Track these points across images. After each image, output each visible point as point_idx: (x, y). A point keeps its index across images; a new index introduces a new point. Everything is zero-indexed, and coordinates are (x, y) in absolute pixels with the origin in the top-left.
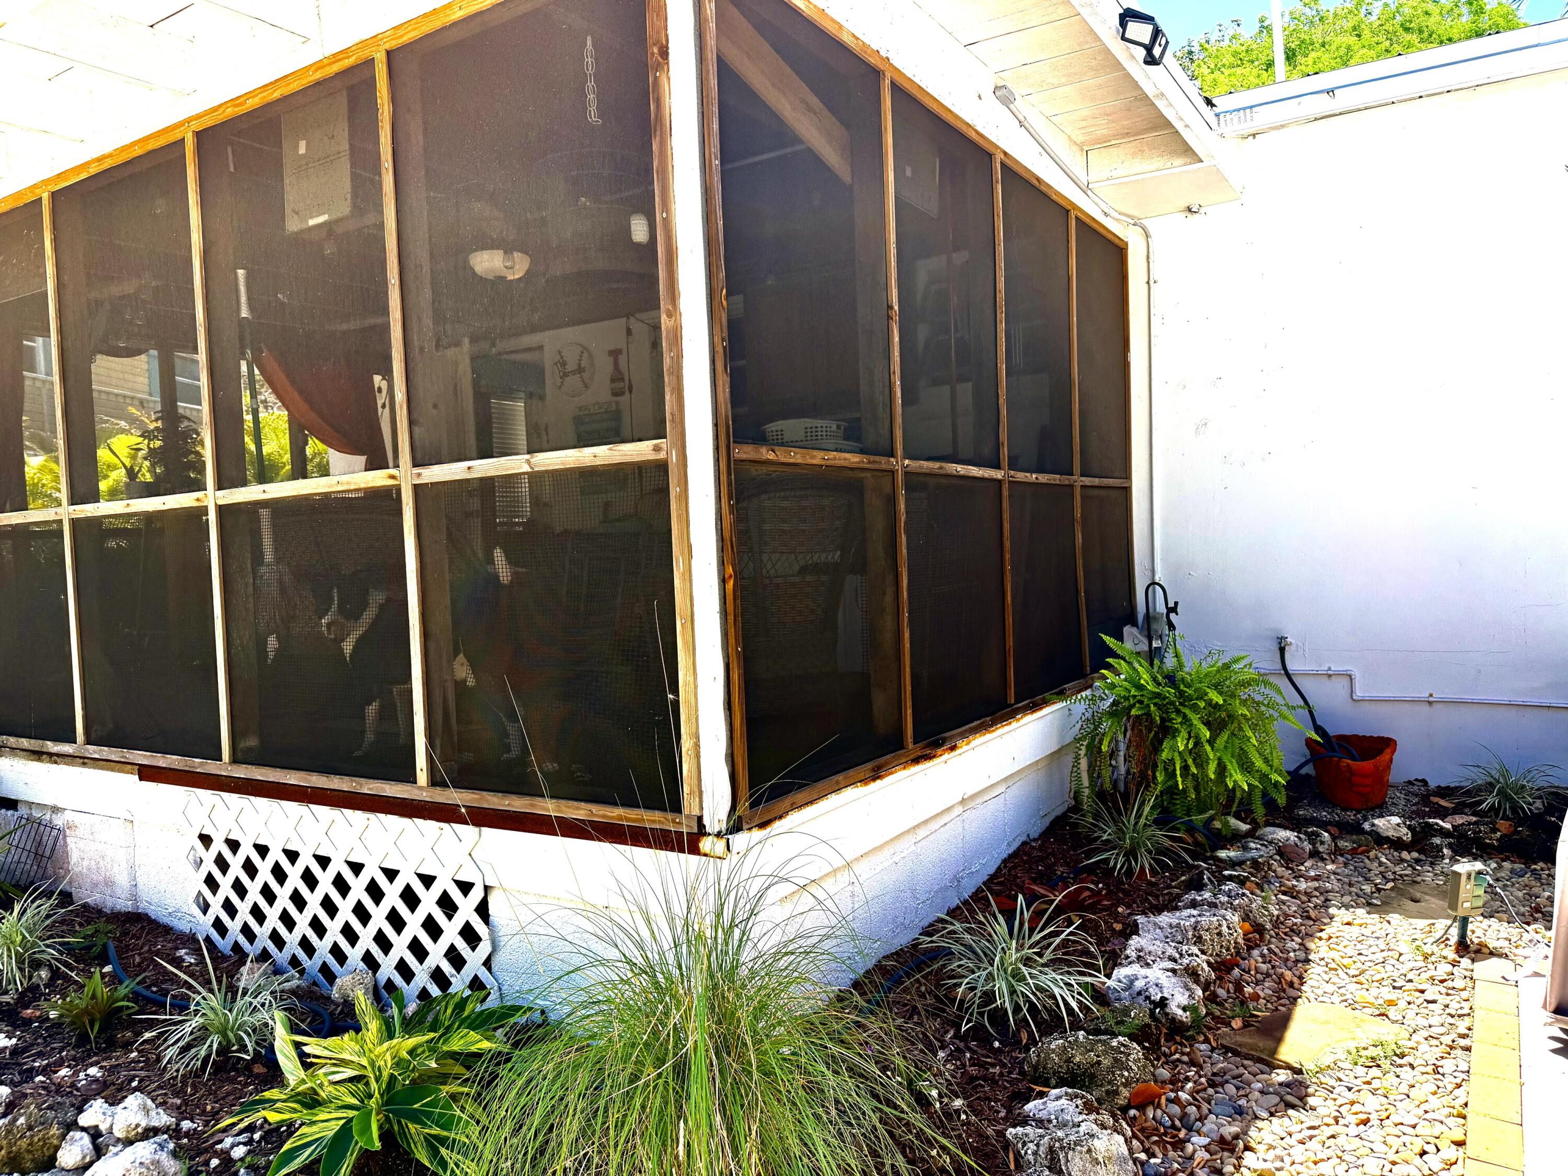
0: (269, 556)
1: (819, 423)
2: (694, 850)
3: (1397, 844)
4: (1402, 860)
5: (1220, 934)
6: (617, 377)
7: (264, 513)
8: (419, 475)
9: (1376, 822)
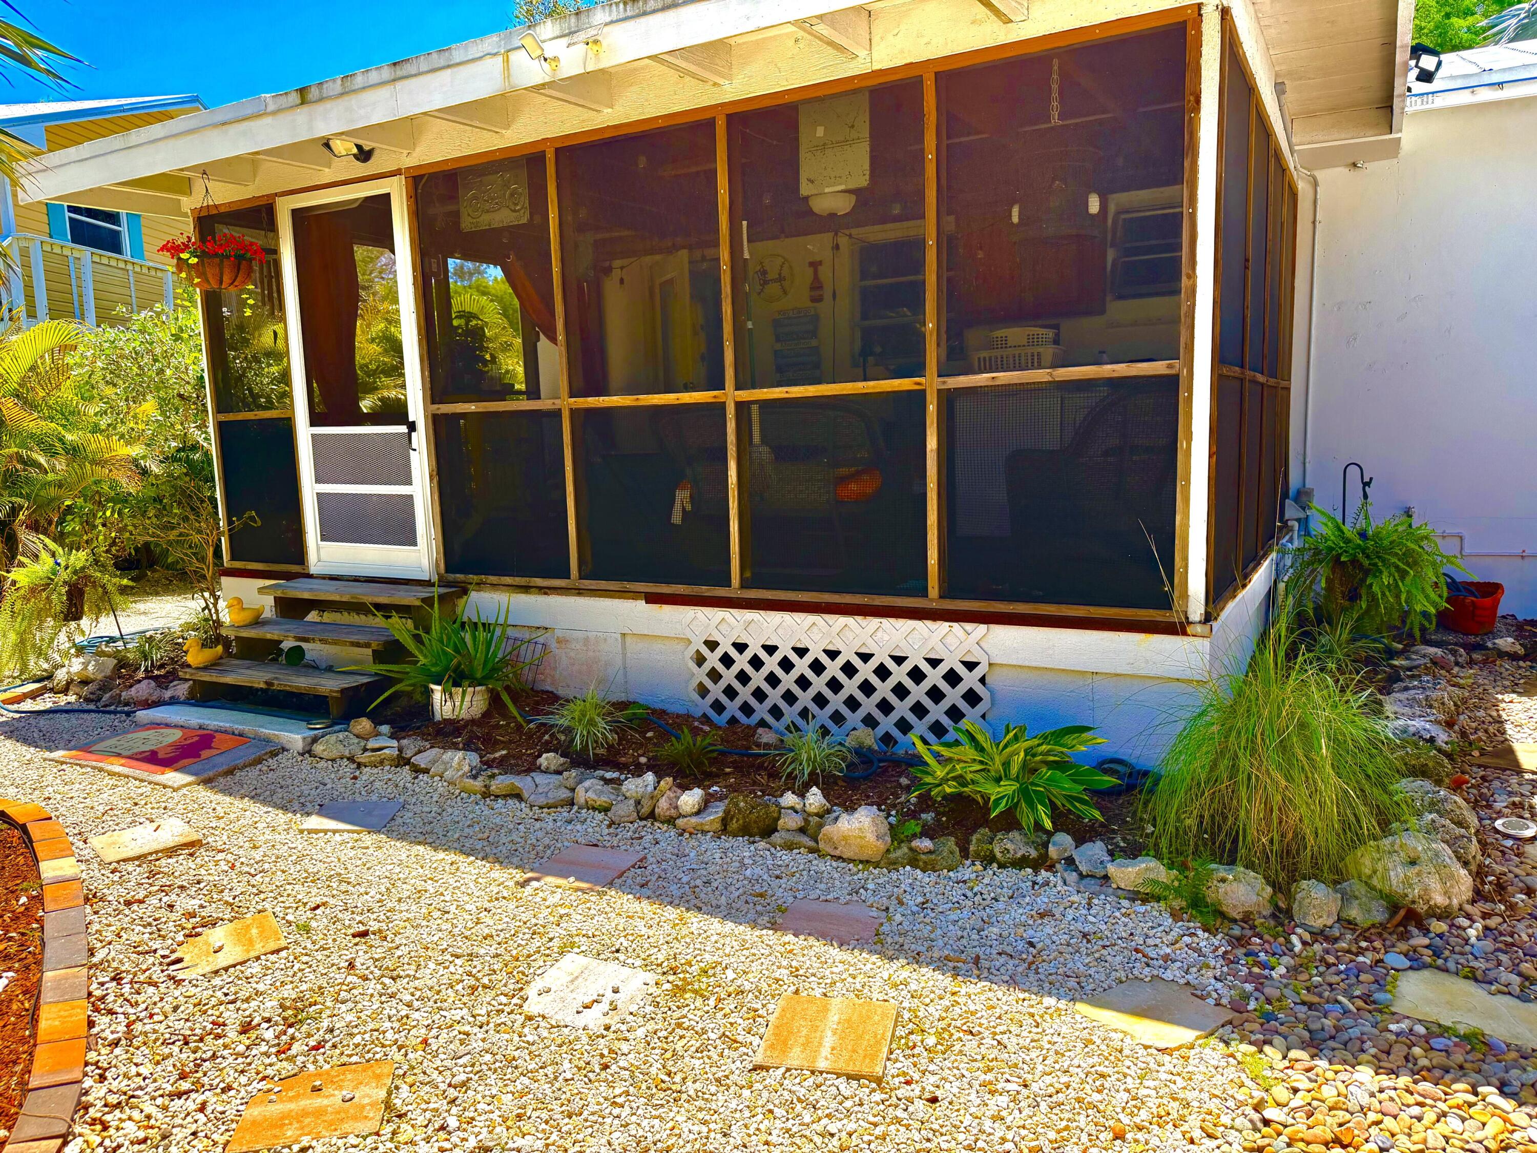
0: (756, 438)
1: (1041, 331)
2: (1185, 633)
3: (1514, 657)
4: (1520, 667)
5: (1443, 704)
6: (817, 285)
7: (755, 408)
8: (944, 383)
9: (1497, 641)
